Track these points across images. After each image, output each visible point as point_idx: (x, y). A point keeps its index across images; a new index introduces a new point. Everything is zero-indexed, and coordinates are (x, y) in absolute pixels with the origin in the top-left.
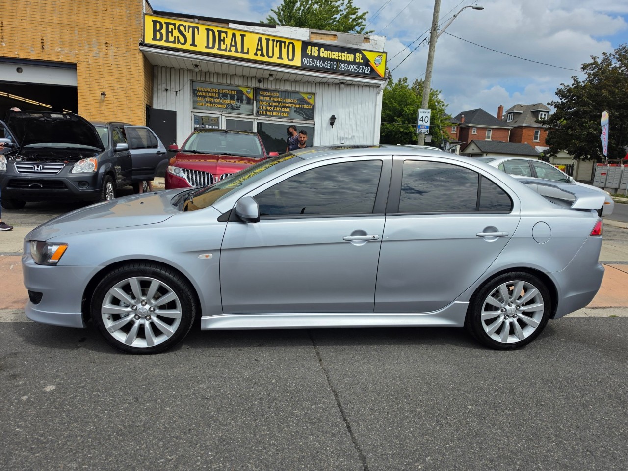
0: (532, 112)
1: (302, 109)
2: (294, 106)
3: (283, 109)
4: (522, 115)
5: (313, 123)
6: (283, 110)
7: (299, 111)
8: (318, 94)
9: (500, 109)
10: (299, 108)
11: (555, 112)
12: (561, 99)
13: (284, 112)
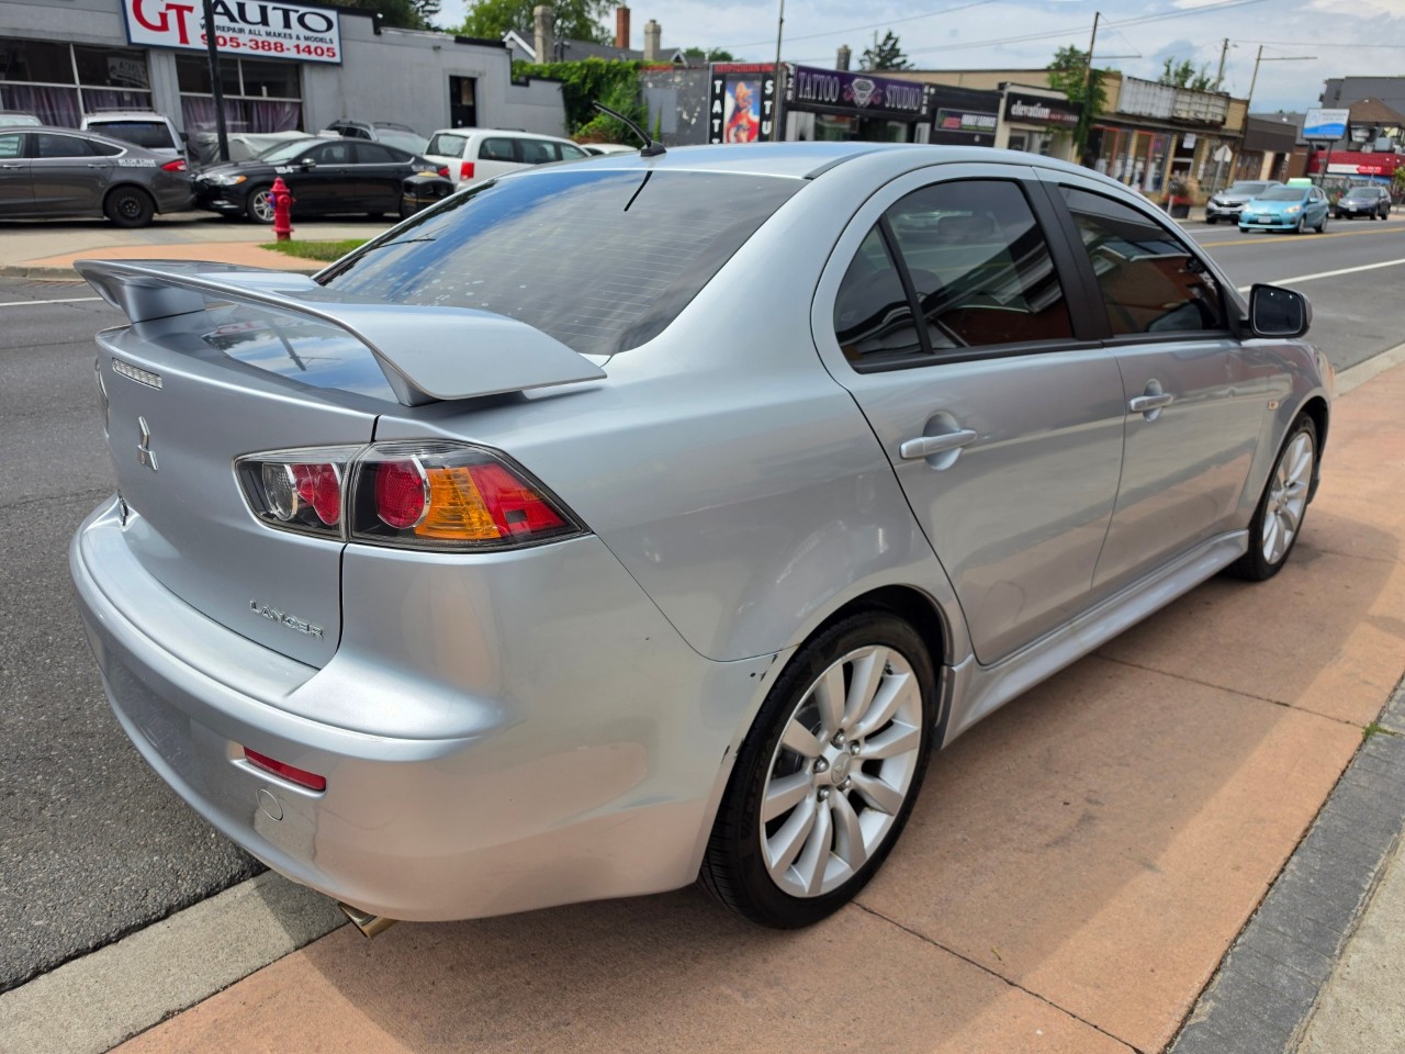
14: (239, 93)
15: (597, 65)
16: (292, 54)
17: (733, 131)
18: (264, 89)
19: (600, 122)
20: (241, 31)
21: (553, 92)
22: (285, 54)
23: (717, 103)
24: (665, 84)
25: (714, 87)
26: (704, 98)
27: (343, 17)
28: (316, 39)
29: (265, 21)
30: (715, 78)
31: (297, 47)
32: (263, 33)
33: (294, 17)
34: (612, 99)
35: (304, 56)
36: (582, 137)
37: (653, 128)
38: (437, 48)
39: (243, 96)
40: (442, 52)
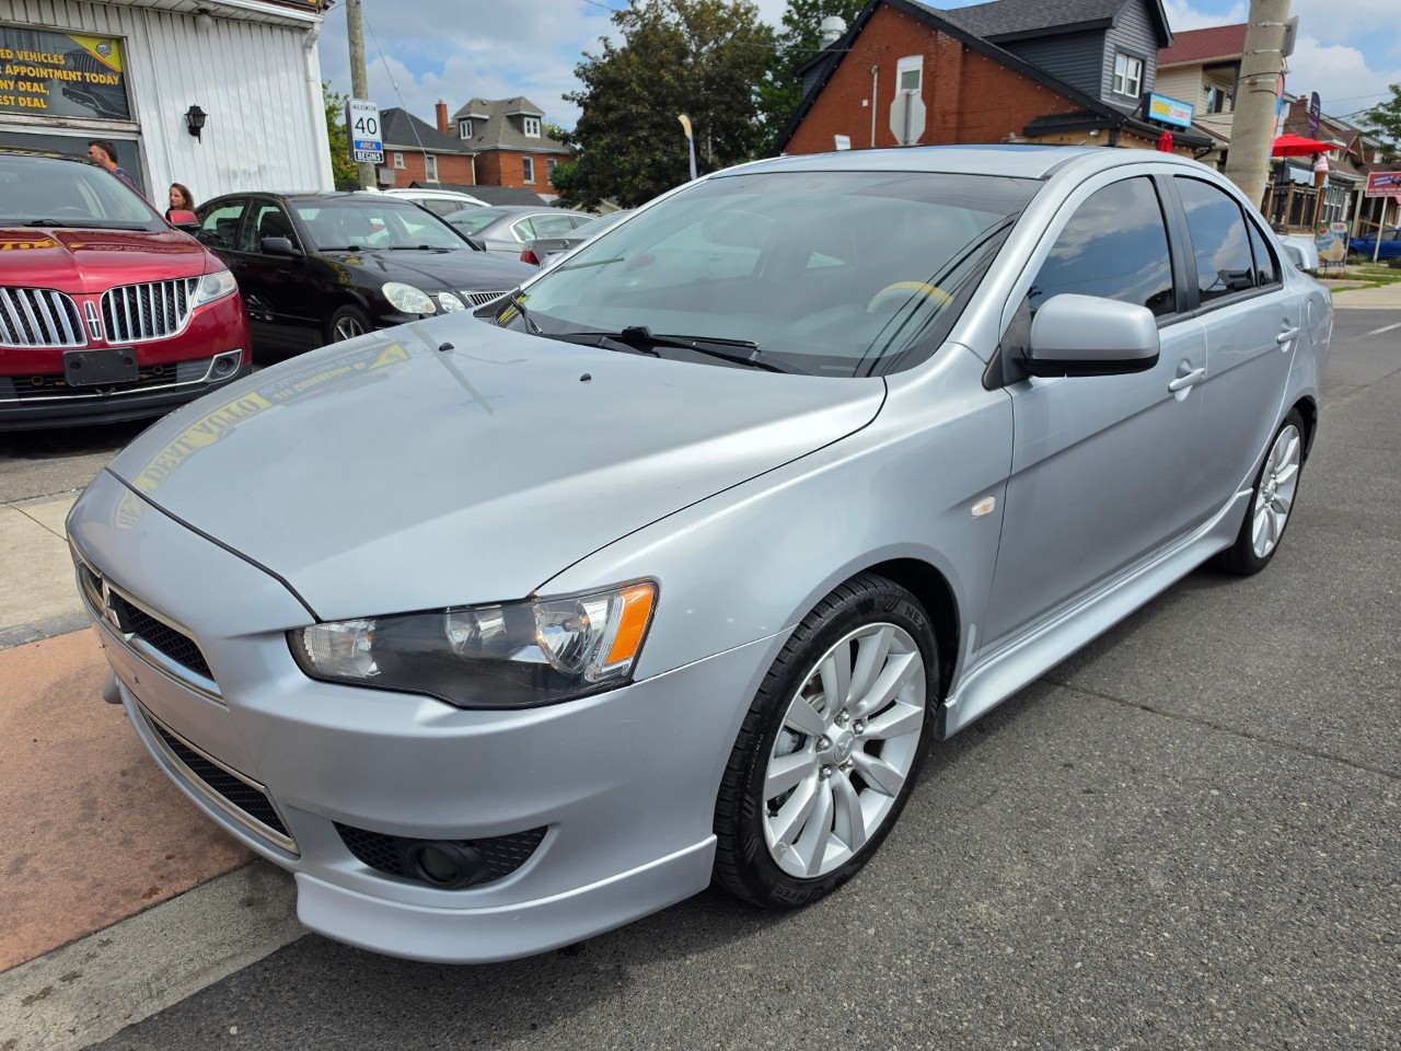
0: (509, 117)
1: (85, 85)
2: (58, 74)
3: (20, 83)
4: (489, 125)
5: (134, 128)
6: (23, 86)
7: (79, 92)
8: (131, 39)
9: (440, 108)
10: (77, 83)
11: (582, 114)
12: (587, 87)
13: (26, 94)
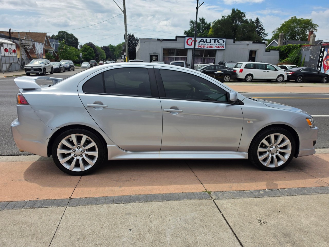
14: (203, 56)
15: (290, 46)
16: (215, 48)
17: (325, 61)
18: (208, 55)
19: (288, 59)
20: (205, 44)
21: (277, 53)
22: (213, 48)
23: (322, 53)
24: (308, 49)
25: (321, 49)
26: (318, 53)
27: (227, 40)
28: (220, 45)
29: (210, 42)
30: (322, 47)
31: (216, 47)
32: (210, 44)
33: (216, 41)
34: (292, 54)
35: (217, 48)
36: (282, 63)
37: (302, 60)
38: (248, 45)
39: (204, 57)
40: (249, 45)
